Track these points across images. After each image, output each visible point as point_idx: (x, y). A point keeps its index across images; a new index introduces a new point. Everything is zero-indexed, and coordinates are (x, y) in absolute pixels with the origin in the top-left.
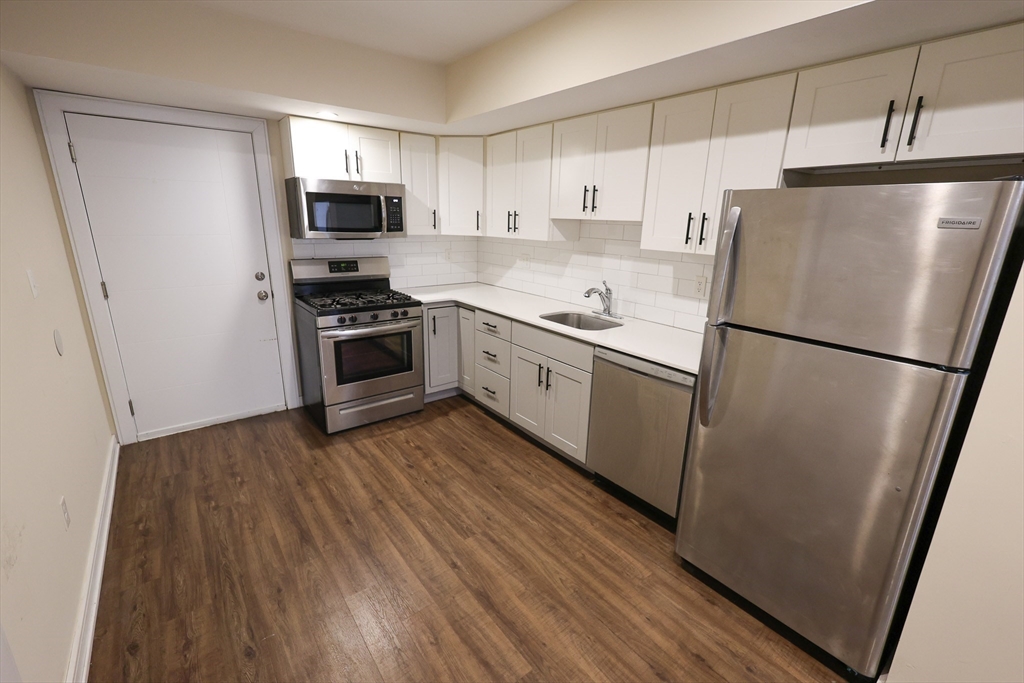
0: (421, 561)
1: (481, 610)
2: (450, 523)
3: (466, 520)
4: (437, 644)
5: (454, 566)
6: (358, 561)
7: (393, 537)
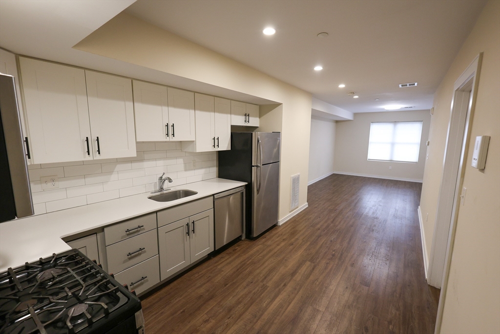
0: (289, 296)
1: (298, 274)
2: (261, 295)
3: (256, 289)
4: (317, 279)
5: (285, 285)
6: (304, 319)
7: (282, 312)
